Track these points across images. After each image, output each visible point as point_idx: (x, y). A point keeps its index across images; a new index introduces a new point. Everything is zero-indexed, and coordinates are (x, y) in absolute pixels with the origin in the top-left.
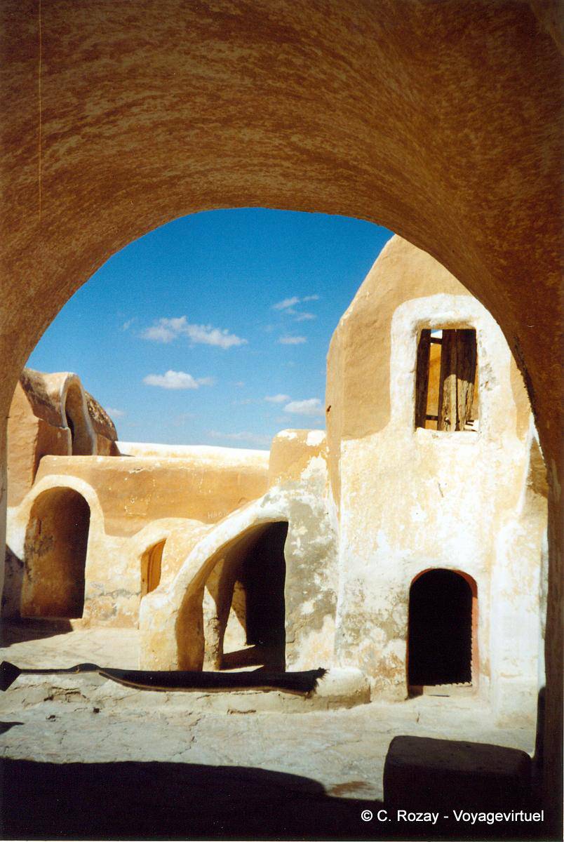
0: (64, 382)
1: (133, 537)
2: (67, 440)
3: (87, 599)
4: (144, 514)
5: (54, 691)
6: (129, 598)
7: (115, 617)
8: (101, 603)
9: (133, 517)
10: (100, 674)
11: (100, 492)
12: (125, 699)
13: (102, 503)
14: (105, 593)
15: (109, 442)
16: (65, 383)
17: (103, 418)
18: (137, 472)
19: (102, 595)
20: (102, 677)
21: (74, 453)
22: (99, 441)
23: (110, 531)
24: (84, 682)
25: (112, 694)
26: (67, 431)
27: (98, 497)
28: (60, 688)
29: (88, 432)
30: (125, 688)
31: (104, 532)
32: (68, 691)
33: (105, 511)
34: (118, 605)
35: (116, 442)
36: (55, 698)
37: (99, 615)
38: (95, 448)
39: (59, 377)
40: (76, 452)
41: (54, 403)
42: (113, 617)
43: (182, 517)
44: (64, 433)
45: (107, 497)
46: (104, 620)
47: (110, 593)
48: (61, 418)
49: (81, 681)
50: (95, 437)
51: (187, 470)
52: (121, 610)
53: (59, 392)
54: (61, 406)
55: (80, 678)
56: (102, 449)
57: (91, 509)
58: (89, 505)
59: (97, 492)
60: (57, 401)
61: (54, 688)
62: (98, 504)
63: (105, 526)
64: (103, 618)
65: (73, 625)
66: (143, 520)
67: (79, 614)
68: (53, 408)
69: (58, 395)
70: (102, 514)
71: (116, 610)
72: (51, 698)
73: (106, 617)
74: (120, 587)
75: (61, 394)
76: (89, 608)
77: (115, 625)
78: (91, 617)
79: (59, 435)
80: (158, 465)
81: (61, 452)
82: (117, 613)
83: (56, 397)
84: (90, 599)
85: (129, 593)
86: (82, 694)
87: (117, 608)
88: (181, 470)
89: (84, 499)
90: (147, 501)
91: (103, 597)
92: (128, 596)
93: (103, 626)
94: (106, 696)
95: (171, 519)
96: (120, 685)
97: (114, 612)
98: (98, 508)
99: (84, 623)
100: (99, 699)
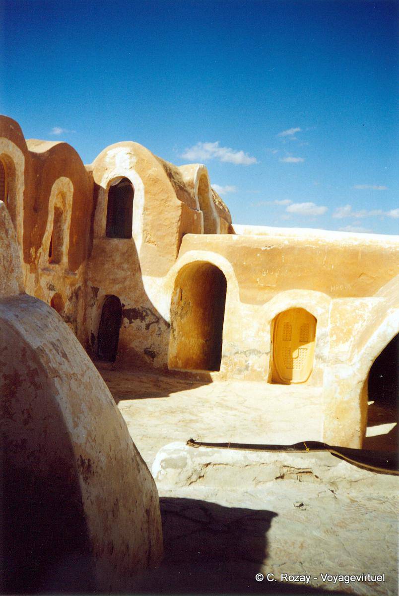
0: (197, 171)
1: (265, 305)
2: (200, 221)
3: (224, 356)
4: (274, 286)
5: (285, 470)
6: (260, 357)
7: (248, 372)
8: (236, 360)
9: (265, 288)
10: (332, 454)
11: (235, 266)
12: (359, 482)
13: (237, 276)
14: (239, 352)
15: (227, 224)
16: (198, 173)
17: (222, 205)
18: (269, 249)
19: (237, 353)
20: (334, 457)
21: (206, 233)
22: (221, 224)
23: (244, 299)
24: (316, 462)
25: (346, 476)
26: (200, 213)
27: (234, 270)
28: (292, 467)
29: (213, 216)
30: (360, 470)
31: (239, 300)
32: (300, 471)
33: (240, 282)
34: (250, 362)
35: (232, 224)
36: (285, 477)
37: (234, 369)
38: (219, 229)
39: (193, 168)
40: (207, 232)
41: (188, 189)
42: (246, 372)
43: (308, 289)
44: (198, 215)
45: (242, 270)
46: (239, 374)
47: (244, 352)
48: (195, 202)
49: (313, 460)
50: (218, 220)
51: (312, 247)
52: (253, 366)
53: (193, 180)
54: (194, 192)
55: (312, 458)
56: (223, 230)
57: (227, 280)
58: (227, 277)
59: (233, 266)
60: (191, 189)
61: (285, 466)
62: (234, 276)
63: (240, 295)
64: (237, 372)
65: (212, 377)
66: (273, 291)
67: (217, 369)
68: (189, 194)
69: (192, 183)
70: (237, 284)
71: (249, 366)
72: (282, 477)
73: (240, 371)
74: (252, 347)
75: (195, 182)
76: (226, 364)
77: (249, 378)
78: (228, 372)
79: (195, 217)
80: (286, 243)
81: (197, 232)
82: (250, 368)
83: (191, 185)
84: (227, 356)
85: (260, 352)
86: (315, 474)
87: (250, 365)
88: (307, 247)
89: (221, 272)
90: (276, 274)
91: (237, 355)
92: (259, 355)
93: (237, 379)
94: (340, 478)
95: (298, 291)
96: (355, 467)
97: (247, 367)
98: (234, 279)
99: (222, 376)
100: (333, 480)
